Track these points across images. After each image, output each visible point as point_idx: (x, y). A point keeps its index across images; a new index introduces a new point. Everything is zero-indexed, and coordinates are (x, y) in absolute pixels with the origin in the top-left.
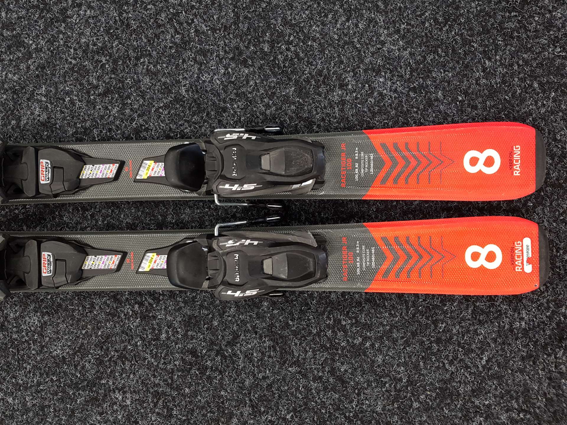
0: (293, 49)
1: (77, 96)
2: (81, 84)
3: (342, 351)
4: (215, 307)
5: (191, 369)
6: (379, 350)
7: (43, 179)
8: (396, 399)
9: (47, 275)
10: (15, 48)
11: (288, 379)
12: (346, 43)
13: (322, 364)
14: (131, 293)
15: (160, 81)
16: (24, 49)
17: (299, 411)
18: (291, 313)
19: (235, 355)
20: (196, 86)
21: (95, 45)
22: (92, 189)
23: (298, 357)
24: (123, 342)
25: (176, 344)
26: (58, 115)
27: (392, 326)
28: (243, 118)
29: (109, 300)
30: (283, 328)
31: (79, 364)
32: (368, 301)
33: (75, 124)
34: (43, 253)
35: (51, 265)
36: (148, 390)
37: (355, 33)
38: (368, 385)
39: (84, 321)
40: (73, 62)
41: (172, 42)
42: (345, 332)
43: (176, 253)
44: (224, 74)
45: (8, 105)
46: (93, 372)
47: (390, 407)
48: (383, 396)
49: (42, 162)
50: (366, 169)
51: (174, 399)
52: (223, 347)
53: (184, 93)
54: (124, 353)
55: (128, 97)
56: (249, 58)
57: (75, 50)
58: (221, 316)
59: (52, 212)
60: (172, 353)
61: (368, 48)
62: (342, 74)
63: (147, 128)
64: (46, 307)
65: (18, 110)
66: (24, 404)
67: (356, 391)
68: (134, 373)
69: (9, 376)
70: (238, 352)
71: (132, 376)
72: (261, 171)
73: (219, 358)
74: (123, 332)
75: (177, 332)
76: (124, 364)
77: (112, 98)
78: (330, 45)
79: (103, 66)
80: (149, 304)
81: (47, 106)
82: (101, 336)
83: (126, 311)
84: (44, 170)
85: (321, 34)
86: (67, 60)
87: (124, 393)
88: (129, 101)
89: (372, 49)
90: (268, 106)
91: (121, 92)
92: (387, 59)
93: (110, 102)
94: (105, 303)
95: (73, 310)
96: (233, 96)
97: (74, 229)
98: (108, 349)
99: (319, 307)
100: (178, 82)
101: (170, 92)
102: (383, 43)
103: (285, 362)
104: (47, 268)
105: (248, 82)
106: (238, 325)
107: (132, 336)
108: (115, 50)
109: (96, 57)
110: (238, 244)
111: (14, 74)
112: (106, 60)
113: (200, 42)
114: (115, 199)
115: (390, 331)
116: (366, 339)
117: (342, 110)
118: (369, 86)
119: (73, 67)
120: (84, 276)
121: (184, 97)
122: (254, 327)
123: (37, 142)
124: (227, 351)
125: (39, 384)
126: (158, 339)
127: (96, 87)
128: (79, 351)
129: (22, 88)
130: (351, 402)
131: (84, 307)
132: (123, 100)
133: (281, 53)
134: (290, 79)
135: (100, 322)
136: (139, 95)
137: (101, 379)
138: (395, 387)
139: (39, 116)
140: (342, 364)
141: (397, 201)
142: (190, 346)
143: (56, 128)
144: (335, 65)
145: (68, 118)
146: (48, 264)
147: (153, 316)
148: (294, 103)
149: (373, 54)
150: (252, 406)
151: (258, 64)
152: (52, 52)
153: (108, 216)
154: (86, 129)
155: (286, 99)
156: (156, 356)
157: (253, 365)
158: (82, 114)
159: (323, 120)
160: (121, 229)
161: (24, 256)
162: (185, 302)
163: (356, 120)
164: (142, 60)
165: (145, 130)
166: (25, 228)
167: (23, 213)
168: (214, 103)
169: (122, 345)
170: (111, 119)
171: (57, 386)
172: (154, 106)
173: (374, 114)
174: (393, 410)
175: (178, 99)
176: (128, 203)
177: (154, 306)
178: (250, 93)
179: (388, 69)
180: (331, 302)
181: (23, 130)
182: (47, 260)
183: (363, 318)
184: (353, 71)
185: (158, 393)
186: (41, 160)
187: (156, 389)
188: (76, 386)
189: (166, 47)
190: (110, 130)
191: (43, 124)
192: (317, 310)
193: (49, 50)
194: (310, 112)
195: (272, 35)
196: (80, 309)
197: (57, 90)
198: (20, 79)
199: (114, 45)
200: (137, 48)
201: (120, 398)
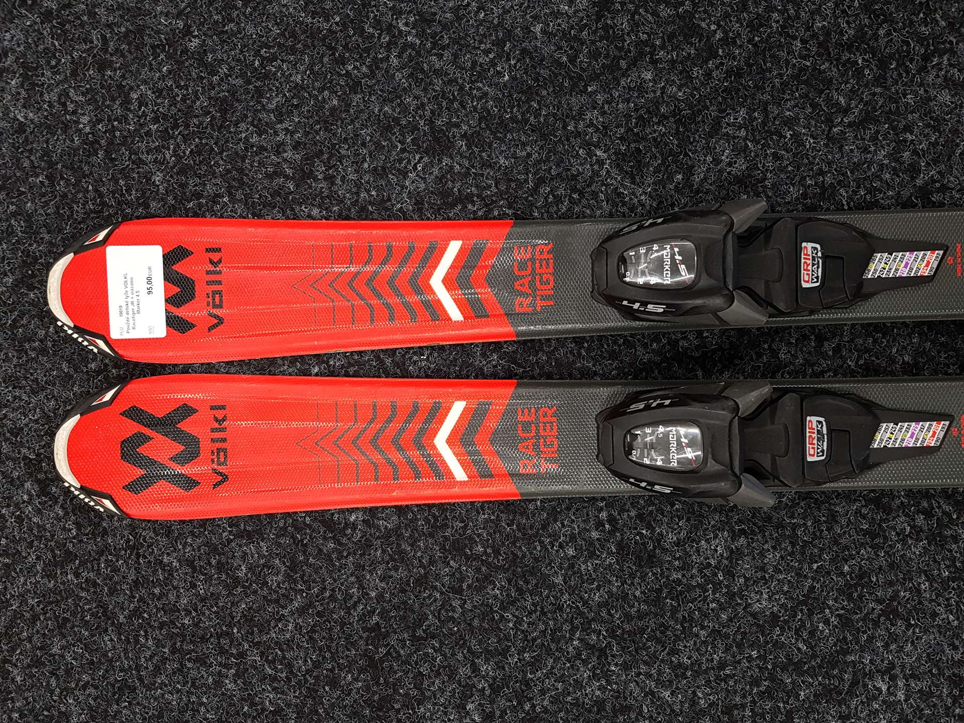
1: (808, 127)
2: (814, 106)
7: (806, 278)
9: (815, 459)
10: (681, 38)
14: (910, 493)
16: (700, 41)
22: (878, 296)
24: (891, 584)
26: (770, 164)
29: (866, 506)
31: (803, 626)
33: (803, 178)
34: (808, 418)
35: (823, 441)
36: (941, 673)
46: (832, 640)
49: (805, 247)
54: (894, 604)
55: (908, 129)
57: (803, 42)
64: (740, 521)
66: (694, 703)
68: (913, 642)
69: (663, 651)
71: (909, 647)
74: (892, 566)
76: (893, 625)
77: (877, 132)
79: (859, 73)
80: (944, 513)
82: (850, 573)
84: (810, 262)
86: (787, 62)
88: (909, 137)
91: (894, 121)
93: (874, 139)
98: (861, 597)
104: (816, 446)
107: (909, 572)
108: (882, 42)
109: (846, 56)
111: (680, 87)
112: (864, 61)
119: (799, 75)
120: (871, 461)
125: (722, 665)
127: (847, 110)
128: (804, 603)
129: (697, 113)
131: (816, 520)
132: (897, 134)
135: (847, 548)
136: (928, 126)
137: (846, 652)
139: (730, 164)
143: (765, 187)
145: (790, 168)
146: (818, 440)
147: (951, 535)
152: (755, 45)
153: (867, 351)
154: (822, 186)
158: (817, 160)
160: (892, 373)
164: (936, 61)
165: (938, 191)
166: (700, 373)
169: (891, 590)
170: (875, 168)
171: (760, 668)
176: (907, 325)
177: (955, 517)
181: (698, 192)
182: (816, 431)
186: (804, 244)
188: (797, 668)
190: (873, 190)
191: (739, 180)
193: (750, 41)
196: (809, 523)
197: (767, 116)
198: (693, 96)
199: (882, 32)
200: (926, 39)
201: (884, 688)
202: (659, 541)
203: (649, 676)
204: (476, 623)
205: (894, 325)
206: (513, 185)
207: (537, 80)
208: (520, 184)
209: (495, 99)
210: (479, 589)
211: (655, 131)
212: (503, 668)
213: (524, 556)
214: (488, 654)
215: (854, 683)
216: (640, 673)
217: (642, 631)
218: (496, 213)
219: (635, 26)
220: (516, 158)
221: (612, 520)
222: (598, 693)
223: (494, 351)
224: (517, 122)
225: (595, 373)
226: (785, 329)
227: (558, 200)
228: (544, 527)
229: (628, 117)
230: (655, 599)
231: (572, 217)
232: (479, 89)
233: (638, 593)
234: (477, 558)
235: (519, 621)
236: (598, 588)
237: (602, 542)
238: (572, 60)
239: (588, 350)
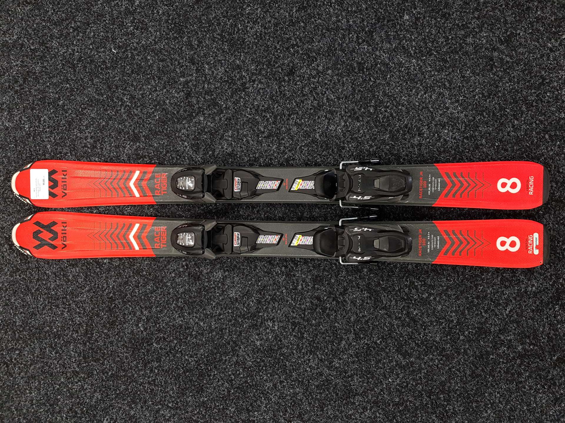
0: (389, 111)
1: (251, 138)
2: (253, 130)
3: (415, 302)
4: (332, 271)
5: (316, 308)
6: (439, 302)
7: (236, 189)
8: (449, 333)
9: (236, 245)
10: (212, 107)
11: (379, 318)
12: (423, 108)
13: (401, 309)
14: (280, 259)
15: (303, 129)
16: (218, 108)
17: (385, 338)
18: (382, 277)
19: (345, 301)
20: (326, 133)
21: (263, 106)
22: (263, 195)
23: (386, 304)
24: (274, 290)
25: (307, 292)
26: (239, 149)
27: (448, 287)
28: (355, 153)
30: (376, 286)
31: (246, 303)
32: (432, 270)
33: (249, 155)
34: (235, 233)
35: (239, 240)
36: (289, 321)
37: (429, 102)
38: (431, 324)
39: (250, 276)
40: (250, 116)
41: (312, 106)
42: (417, 290)
43: (319, 235)
44: (344, 126)
45: (207, 142)
46: (255, 308)
47: (445, 338)
48: (440, 331)
50: (436, 188)
51: (305, 327)
52: (337, 296)
53: (318, 137)
54: (275, 296)
55: (283, 139)
56: (361, 116)
57: (250, 109)
58: (336, 276)
59: (233, 209)
60: (305, 298)
61: (438, 111)
62: (420, 127)
63: (294, 158)
64: (227, 267)
65: (213, 145)
66: (210, 327)
67: (423, 327)
68: (280, 310)
69: (201, 309)
70: (347, 299)
71: (279, 311)
72: (374, 189)
73: (335, 302)
74: (274, 284)
75: (309, 285)
76: (274, 304)
77: (273, 140)
78: (413, 109)
79: (268, 120)
80: (291, 267)
81: (232, 143)
82: (261, 286)
83: (276, 271)
84: (237, 183)
85: (407, 102)
86: (245, 115)
87: (274, 322)
88: (283, 142)
89: (441, 112)
90: (371, 146)
91: (279, 136)
92: (450, 119)
93: (272, 142)
94: (264, 265)
95: (244, 269)
96: (349, 140)
97: (246, 219)
98: (264, 294)
99: (400, 274)
100: (315, 130)
101: (309, 136)
102: (448, 108)
103: (377, 307)
104: (237, 242)
105: (359, 131)
106: (347, 282)
107: (280, 286)
108: (276, 110)
109: (264, 114)
110: (360, 230)
111: (212, 123)
112: (270, 116)
113: (330, 106)
114: (272, 202)
115: (447, 290)
116: (430, 294)
117: (419, 150)
118: (438, 135)
119: (249, 120)
120: (257, 247)
121: (318, 140)
122: (358, 284)
123: (225, 166)
124: (340, 298)
125: (220, 315)
126: (296, 289)
127: (263, 132)
128: (246, 295)
129: (217, 132)
130: (420, 334)
131: (250, 267)
132: (279, 141)
133: (381, 113)
134: (386, 130)
135: (260, 277)
136: (289, 138)
137: (259, 312)
138: (449, 326)
139: (227, 149)
140: (415, 310)
141: (454, 208)
142: (316, 294)
143: (237, 157)
144: (416, 121)
145: (245, 151)
147: (293, 274)
148: (388, 145)
149: (441, 115)
150: (355, 334)
151: (365, 120)
152: (235, 110)
153: (267, 212)
154: (255, 158)
155: (384, 142)
156: (294, 300)
157: (356, 308)
158: (254, 149)
159: (407, 155)
161: (223, 234)
162: (314, 267)
163: (429, 156)
164: (292, 116)
165: (292, 160)
166: (215, 217)
167: (215, 209)
168: (337, 143)
169: (274, 292)
170: (272, 152)
171: (232, 316)
172: (299, 145)
173: (440, 153)
174: (447, 340)
175: (314, 141)
176: (280, 204)
177: (295, 268)
178: (360, 138)
179: (451, 124)
180: (408, 271)
181: (216, 158)
182: (237, 237)
183: (429, 281)
184: (428, 125)
185: (295, 323)
186: (235, 178)
187: (293, 320)
188: (243, 316)
189: (308, 108)
190: (271, 159)
191: (229, 154)
192: (399, 275)
193: (234, 108)
194: (398, 150)
195: (376, 102)
196: (248, 268)
197: (238, 133)
198: (215, 126)
199: (275, 106)
200: (289, 109)
201: (271, 325)
202: (201, 273)
203: (196, 317)
204: (143, 297)
205: (276, 204)
206: (159, 153)
207: (167, 119)
208: (161, 153)
209: (154, 124)
210: (144, 286)
211: (204, 137)
212: (151, 313)
213: (159, 276)
214: (146, 308)
215: (262, 323)
216: (194, 316)
217: (195, 302)
218: (153, 162)
219: (198, 102)
220: (160, 144)
221: (187, 265)
222: (180, 322)
223: (151, 208)
224: (160, 132)
225: (183, 216)
226: (242, 204)
227: (173, 158)
228: (165, 266)
229: (195, 132)
230: (199, 291)
231: (177, 165)
232: (149, 121)
233: (194, 289)
234: (144, 276)
235: (156, 297)
236: (182, 287)
237: (184, 272)
238: (178, 112)
239: (181, 209)
